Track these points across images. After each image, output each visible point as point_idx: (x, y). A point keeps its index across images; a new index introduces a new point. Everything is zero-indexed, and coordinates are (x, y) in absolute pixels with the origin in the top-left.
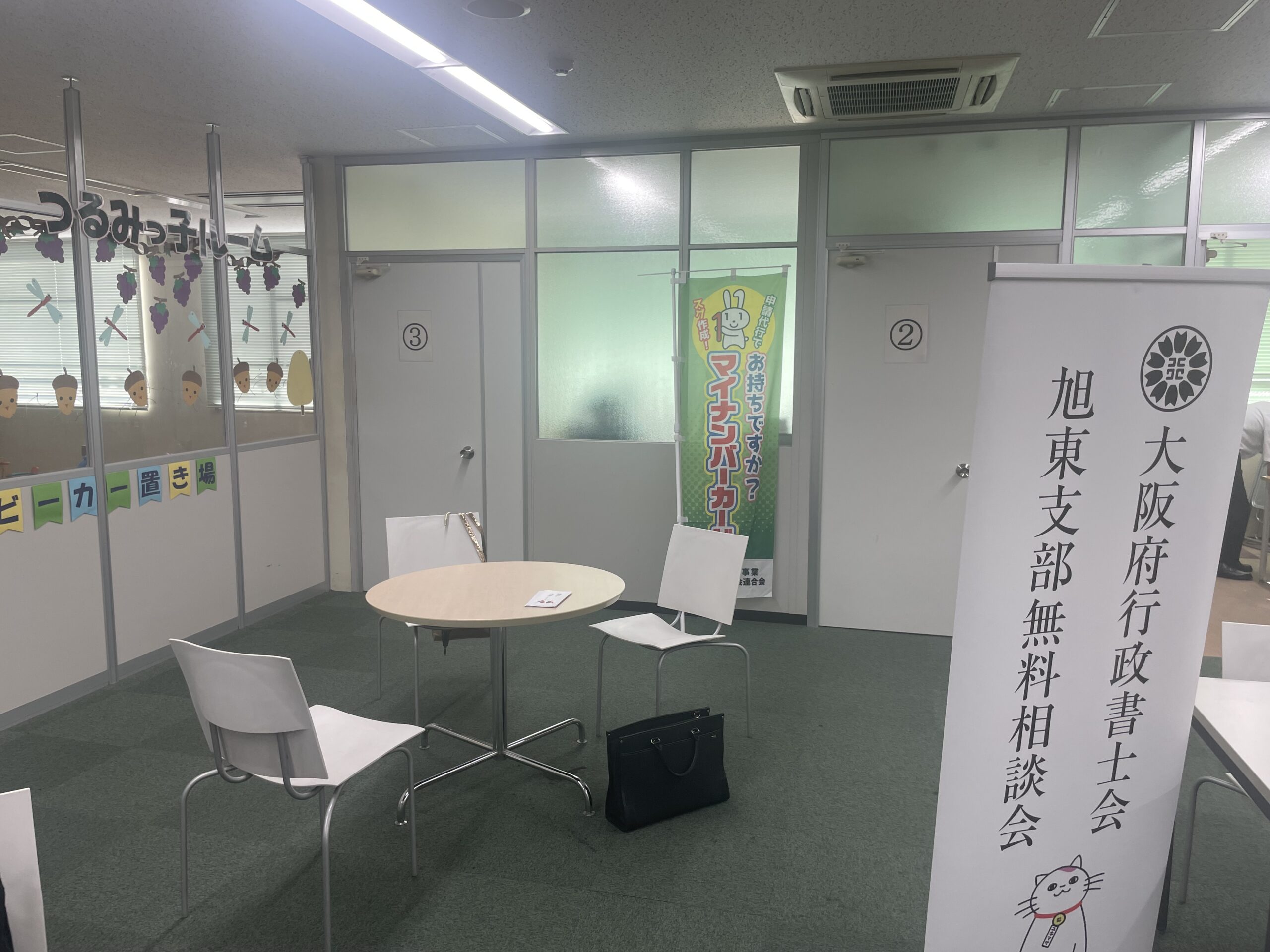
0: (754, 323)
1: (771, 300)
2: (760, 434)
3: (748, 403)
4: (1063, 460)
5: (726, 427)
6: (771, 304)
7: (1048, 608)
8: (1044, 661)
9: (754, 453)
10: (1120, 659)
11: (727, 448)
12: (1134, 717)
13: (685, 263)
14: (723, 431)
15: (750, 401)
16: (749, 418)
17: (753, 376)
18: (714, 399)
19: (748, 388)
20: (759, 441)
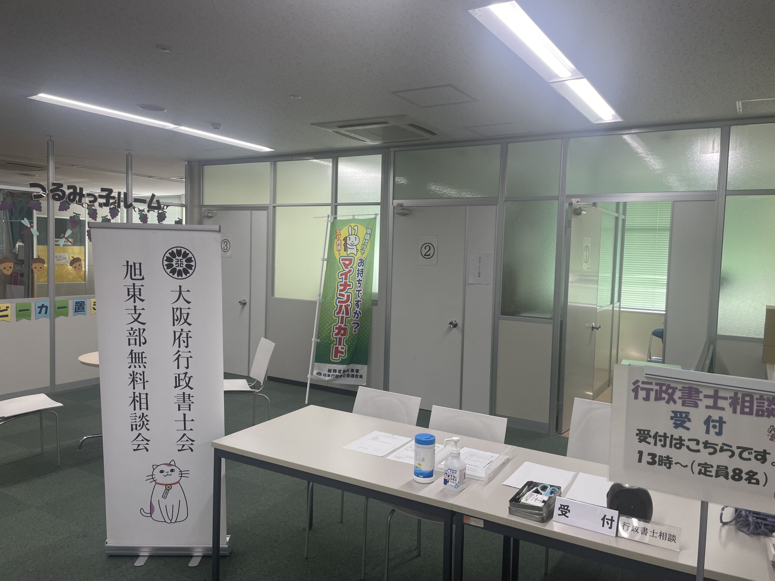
0: (361, 243)
1: (369, 231)
2: (360, 299)
3: (357, 283)
4: (134, 295)
5: (346, 295)
6: (369, 233)
7: (139, 353)
8: (141, 375)
9: (357, 309)
10: (177, 378)
11: (345, 305)
12: (190, 404)
13: (335, 212)
14: (344, 297)
15: (358, 282)
16: (357, 291)
17: (360, 269)
18: (341, 280)
19: (357, 275)
20: (359, 303)
